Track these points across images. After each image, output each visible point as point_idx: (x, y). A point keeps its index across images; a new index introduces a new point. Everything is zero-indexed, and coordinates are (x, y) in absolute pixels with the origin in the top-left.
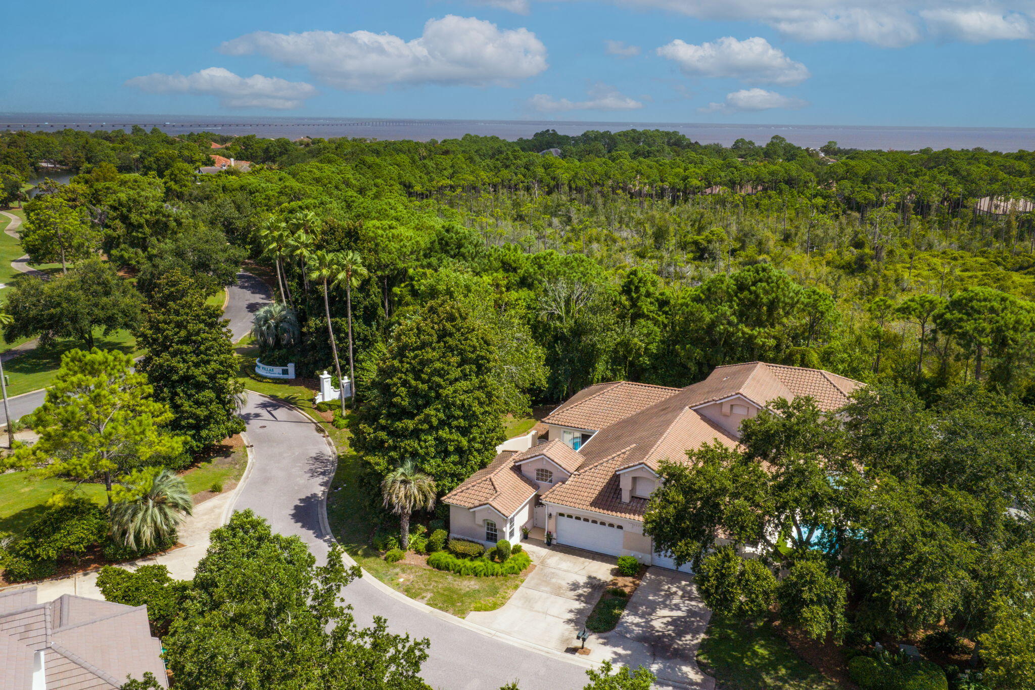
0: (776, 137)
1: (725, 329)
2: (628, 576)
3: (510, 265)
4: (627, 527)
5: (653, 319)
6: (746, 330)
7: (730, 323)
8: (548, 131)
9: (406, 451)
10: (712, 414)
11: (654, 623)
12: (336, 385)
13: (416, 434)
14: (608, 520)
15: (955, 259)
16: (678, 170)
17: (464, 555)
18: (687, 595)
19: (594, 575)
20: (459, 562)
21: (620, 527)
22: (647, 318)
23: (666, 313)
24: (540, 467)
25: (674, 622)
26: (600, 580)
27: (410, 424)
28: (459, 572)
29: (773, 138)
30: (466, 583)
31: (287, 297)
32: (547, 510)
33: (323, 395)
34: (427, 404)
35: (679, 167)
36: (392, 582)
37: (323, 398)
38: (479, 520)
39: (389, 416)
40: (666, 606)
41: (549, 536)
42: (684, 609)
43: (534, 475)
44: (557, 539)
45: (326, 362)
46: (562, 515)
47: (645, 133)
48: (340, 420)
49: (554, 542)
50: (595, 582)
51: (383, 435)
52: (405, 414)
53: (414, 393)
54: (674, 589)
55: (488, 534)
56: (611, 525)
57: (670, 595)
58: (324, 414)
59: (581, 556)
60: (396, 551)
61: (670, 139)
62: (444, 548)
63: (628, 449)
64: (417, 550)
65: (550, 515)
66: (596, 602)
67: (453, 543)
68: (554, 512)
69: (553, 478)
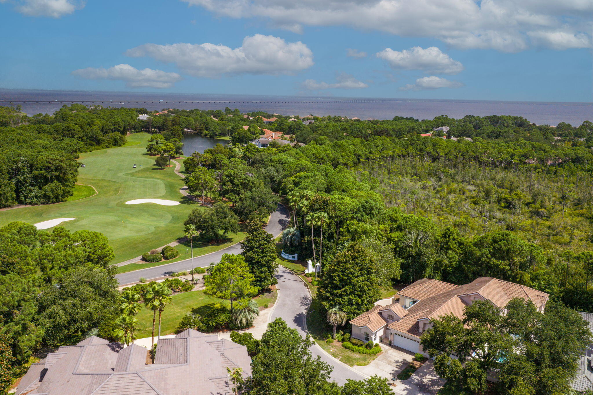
1: (485, 260)
2: (418, 361)
3: (394, 219)
5: (455, 251)
6: (495, 261)
7: (487, 257)
8: (443, 116)
9: (337, 302)
10: (466, 299)
11: (424, 380)
12: (314, 266)
13: (341, 296)
14: (414, 339)
16: (510, 149)
17: (355, 344)
19: (406, 359)
20: (354, 347)
21: (418, 342)
22: (453, 250)
23: (461, 248)
24: (389, 314)
25: (432, 380)
26: (407, 361)
27: (339, 292)
28: (353, 350)
30: (355, 355)
31: (296, 224)
32: (390, 331)
34: (346, 285)
36: (328, 350)
37: (308, 271)
38: (363, 332)
39: (331, 287)
40: (430, 374)
41: (391, 341)
42: (437, 377)
43: (386, 317)
44: (394, 343)
45: (310, 256)
46: (396, 334)
47: (501, 118)
48: (315, 282)
49: (392, 344)
50: (405, 362)
51: (329, 295)
52: (337, 287)
53: (342, 280)
55: (365, 337)
56: (415, 341)
58: (308, 278)
59: (402, 351)
60: (330, 339)
61: (517, 121)
62: (349, 341)
63: (426, 311)
64: (338, 340)
65: (391, 334)
66: (403, 369)
67: (352, 339)
68: (393, 333)
69: (394, 319)
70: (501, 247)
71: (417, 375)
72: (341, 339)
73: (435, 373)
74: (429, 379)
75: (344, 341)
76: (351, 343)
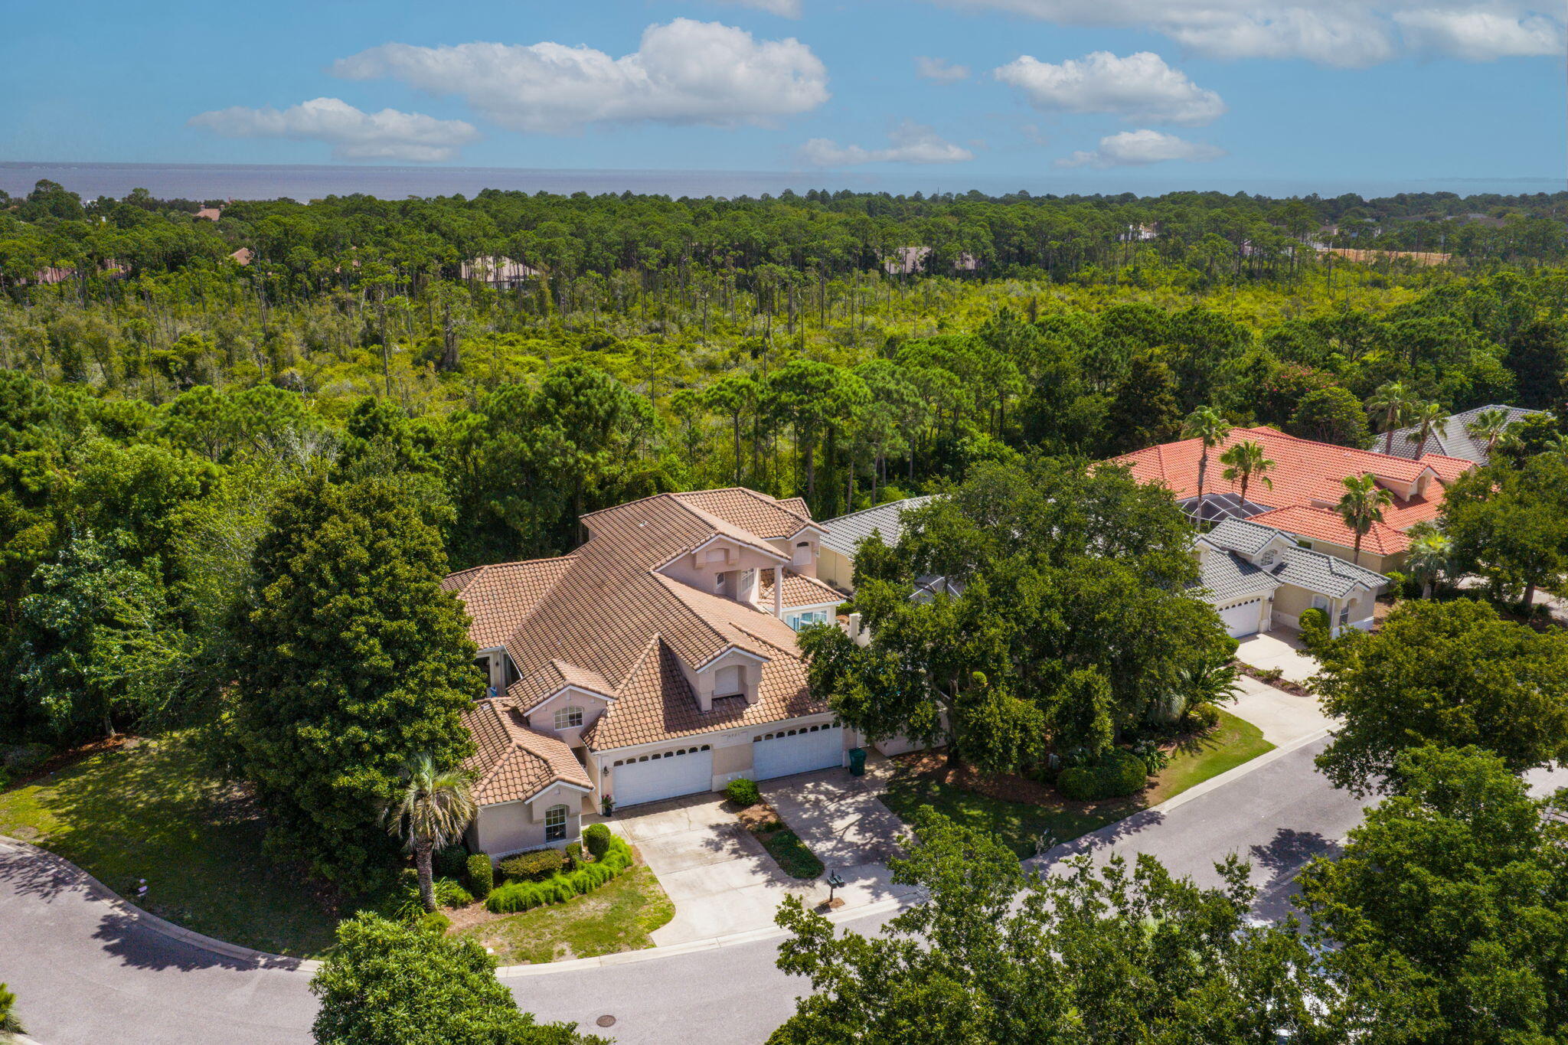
2: (752, 804)
4: (717, 744)
11: (847, 837)
14: (688, 745)
15: (511, 344)
17: (546, 874)
18: (831, 795)
19: (715, 822)
20: (547, 885)
21: (706, 748)
24: (565, 705)
25: (861, 826)
26: (726, 825)
28: (560, 899)
30: (583, 907)
32: (600, 764)
34: (416, 657)
38: (539, 814)
40: (831, 816)
41: (606, 801)
42: (850, 810)
43: (551, 722)
44: (617, 802)
46: (619, 763)
50: (727, 830)
52: (382, 683)
54: (812, 795)
55: (548, 830)
56: (693, 750)
57: (817, 803)
62: (500, 878)
63: (653, 642)
64: (454, 903)
65: (606, 770)
66: (761, 848)
67: (510, 867)
68: (610, 765)
69: (584, 719)
70: (591, 407)
71: (818, 840)
72: (462, 894)
73: (832, 807)
74: (853, 829)
75: (487, 892)
76: (518, 879)
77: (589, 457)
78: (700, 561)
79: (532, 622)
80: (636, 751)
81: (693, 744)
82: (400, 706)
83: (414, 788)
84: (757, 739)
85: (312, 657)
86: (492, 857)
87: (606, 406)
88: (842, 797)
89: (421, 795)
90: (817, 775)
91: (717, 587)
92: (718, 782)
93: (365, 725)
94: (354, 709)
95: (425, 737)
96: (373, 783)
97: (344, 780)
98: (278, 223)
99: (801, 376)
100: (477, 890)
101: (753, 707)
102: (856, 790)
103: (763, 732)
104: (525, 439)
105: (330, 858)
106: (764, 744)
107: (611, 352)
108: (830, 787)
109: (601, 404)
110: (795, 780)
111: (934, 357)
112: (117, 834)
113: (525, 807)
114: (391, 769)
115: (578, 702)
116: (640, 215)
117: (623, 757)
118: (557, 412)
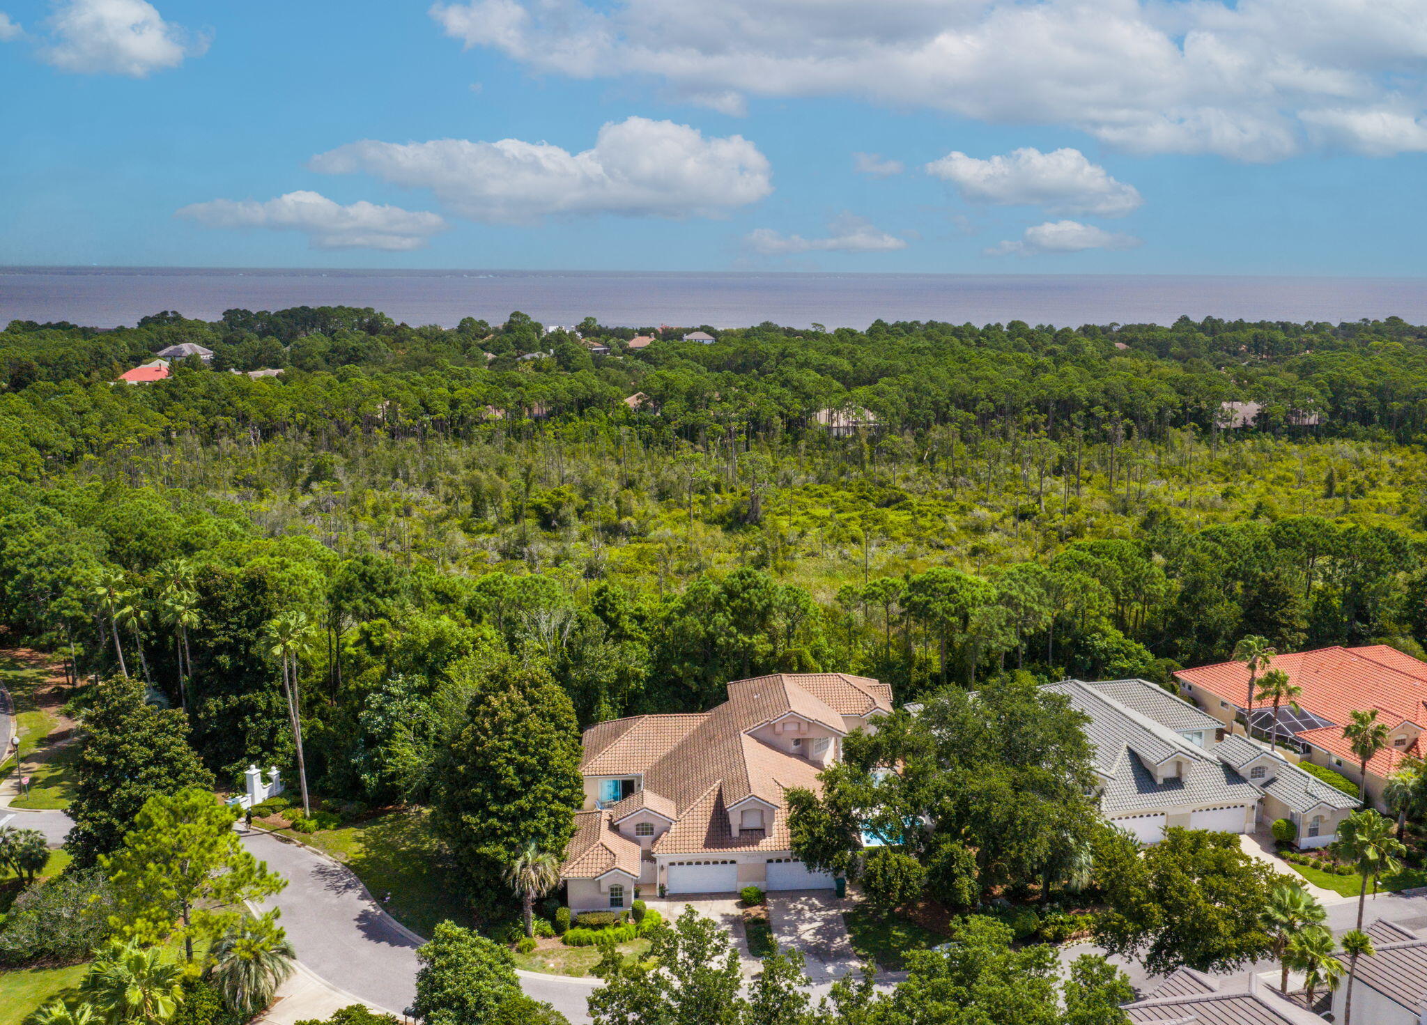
0: (516, 314)
1: (726, 642)
2: (756, 906)
3: (446, 596)
4: (741, 860)
5: (639, 639)
7: (730, 635)
9: (527, 832)
10: (769, 736)
11: (803, 937)
14: (721, 858)
15: (820, 496)
17: (601, 926)
18: (813, 908)
19: (725, 913)
20: (599, 933)
21: (733, 862)
22: (631, 638)
23: (646, 629)
24: (640, 821)
25: (818, 931)
26: (732, 916)
29: (513, 315)
32: (658, 864)
33: (253, 797)
35: (441, 385)
36: (541, 969)
37: (253, 800)
38: (605, 888)
40: (803, 921)
41: (662, 888)
42: (819, 920)
43: (633, 831)
44: (672, 888)
46: (672, 864)
48: (307, 822)
49: (668, 894)
50: (731, 919)
52: (512, 795)
54: (800, 906)
55: (612, 900)
56: (724, 862)
57: (800, 912)
58: (270, 821)
59: (699, 899)
60: (526, 941)
61: (361, 320)
62: (574, 924)
63: (716, 786)
64: (544, 935)
65: (662, 868)
66: (744, 933)
67: (582, 919)
68: (666, 864)
69: (655, 830)
70: (751, 603)
71: (784, 934)
72: (548, 928)
73: (808, 915)
74: (811, 932)
75: (564, 930)
76: (584, 926)
77: (746, 639)
78: (779, 728)
79: (668, 757)
80: (685, 859)
81: (724, 858)
82: (521, 809)
83: (522, 859)
84: (770, 861)
85: (476, 774)
86: (574, 911)
87: (763, 603)
88: (819, 910)
89: (524, 866)
90: (810, 893)
91: (793, 748)
92: (740, 886)
93: (500, 819)
94: (494, 808)
95: (532, 830)
96: (499, 853)
97: (483, 850)
98: (662, 377)
99: (933, 581)
100: (559, 929)
101: (768, 839)
102: (830, 907)
103: (774, 857)
104: (702, 622)
105: (478, 896)
106: (774, 866)
107: (899, 508)
108: (817, 902)
109: (760, 600)
110: (794, 894)
111: (1081, 563)
112: (387, 864)
113: (595, 881)
114: (511, 847)
115: (650, 821)
116: (977, 369)
117: (676, 860)
118: (728, 604)
